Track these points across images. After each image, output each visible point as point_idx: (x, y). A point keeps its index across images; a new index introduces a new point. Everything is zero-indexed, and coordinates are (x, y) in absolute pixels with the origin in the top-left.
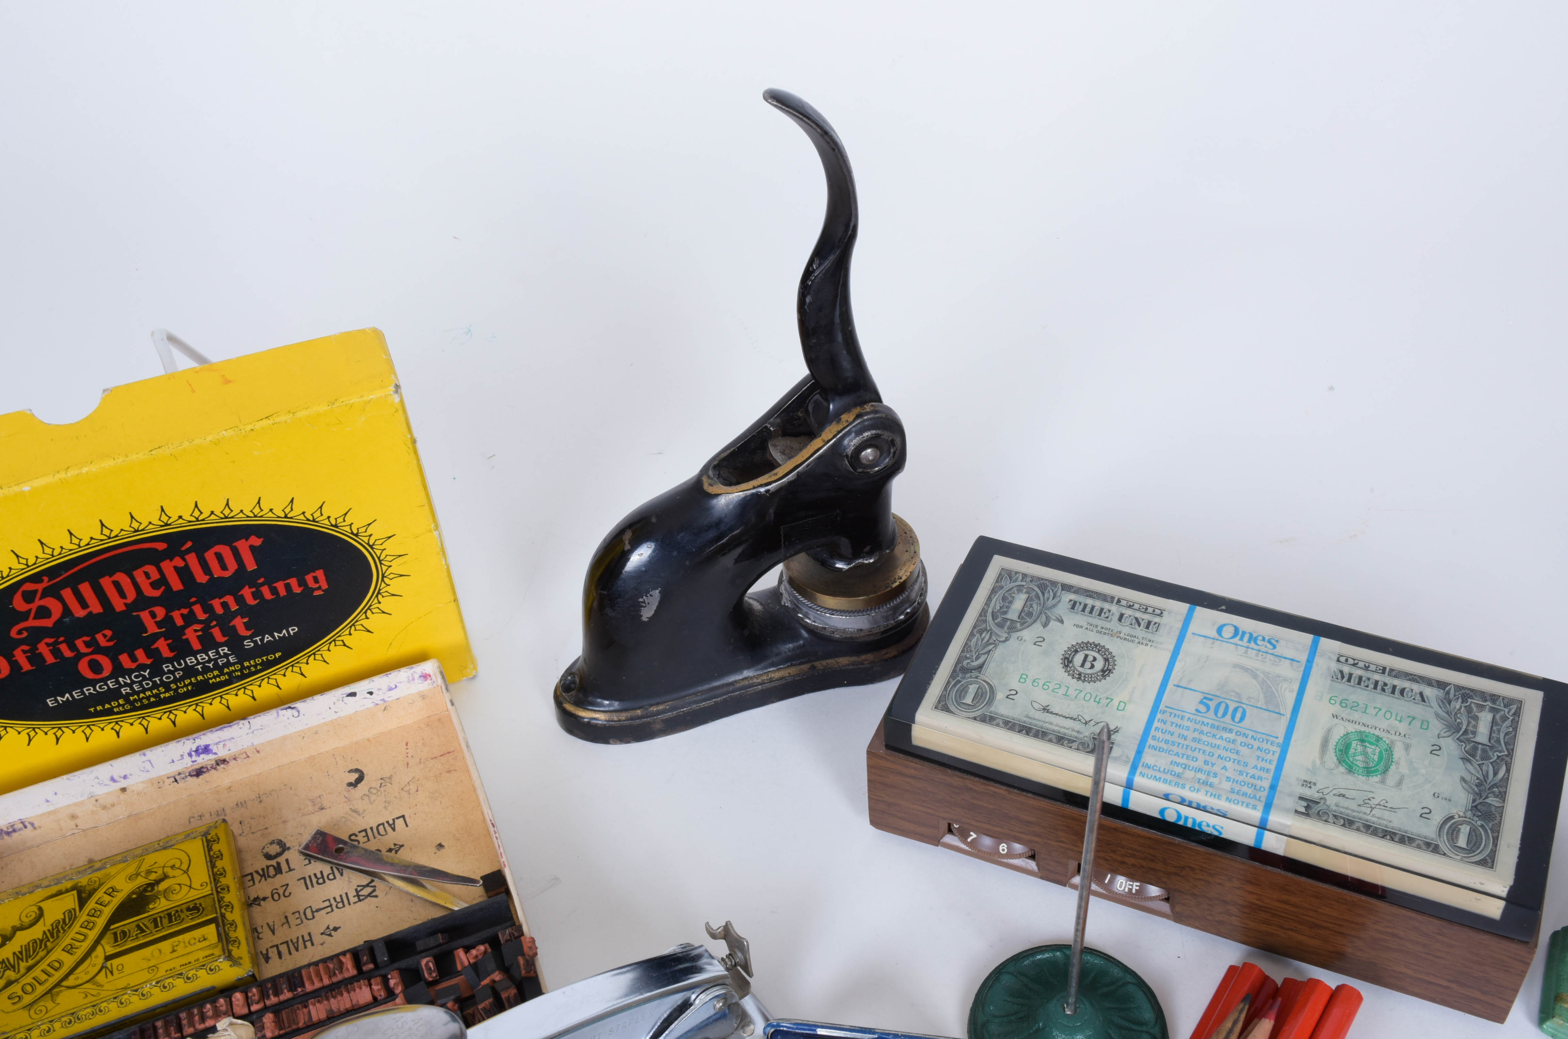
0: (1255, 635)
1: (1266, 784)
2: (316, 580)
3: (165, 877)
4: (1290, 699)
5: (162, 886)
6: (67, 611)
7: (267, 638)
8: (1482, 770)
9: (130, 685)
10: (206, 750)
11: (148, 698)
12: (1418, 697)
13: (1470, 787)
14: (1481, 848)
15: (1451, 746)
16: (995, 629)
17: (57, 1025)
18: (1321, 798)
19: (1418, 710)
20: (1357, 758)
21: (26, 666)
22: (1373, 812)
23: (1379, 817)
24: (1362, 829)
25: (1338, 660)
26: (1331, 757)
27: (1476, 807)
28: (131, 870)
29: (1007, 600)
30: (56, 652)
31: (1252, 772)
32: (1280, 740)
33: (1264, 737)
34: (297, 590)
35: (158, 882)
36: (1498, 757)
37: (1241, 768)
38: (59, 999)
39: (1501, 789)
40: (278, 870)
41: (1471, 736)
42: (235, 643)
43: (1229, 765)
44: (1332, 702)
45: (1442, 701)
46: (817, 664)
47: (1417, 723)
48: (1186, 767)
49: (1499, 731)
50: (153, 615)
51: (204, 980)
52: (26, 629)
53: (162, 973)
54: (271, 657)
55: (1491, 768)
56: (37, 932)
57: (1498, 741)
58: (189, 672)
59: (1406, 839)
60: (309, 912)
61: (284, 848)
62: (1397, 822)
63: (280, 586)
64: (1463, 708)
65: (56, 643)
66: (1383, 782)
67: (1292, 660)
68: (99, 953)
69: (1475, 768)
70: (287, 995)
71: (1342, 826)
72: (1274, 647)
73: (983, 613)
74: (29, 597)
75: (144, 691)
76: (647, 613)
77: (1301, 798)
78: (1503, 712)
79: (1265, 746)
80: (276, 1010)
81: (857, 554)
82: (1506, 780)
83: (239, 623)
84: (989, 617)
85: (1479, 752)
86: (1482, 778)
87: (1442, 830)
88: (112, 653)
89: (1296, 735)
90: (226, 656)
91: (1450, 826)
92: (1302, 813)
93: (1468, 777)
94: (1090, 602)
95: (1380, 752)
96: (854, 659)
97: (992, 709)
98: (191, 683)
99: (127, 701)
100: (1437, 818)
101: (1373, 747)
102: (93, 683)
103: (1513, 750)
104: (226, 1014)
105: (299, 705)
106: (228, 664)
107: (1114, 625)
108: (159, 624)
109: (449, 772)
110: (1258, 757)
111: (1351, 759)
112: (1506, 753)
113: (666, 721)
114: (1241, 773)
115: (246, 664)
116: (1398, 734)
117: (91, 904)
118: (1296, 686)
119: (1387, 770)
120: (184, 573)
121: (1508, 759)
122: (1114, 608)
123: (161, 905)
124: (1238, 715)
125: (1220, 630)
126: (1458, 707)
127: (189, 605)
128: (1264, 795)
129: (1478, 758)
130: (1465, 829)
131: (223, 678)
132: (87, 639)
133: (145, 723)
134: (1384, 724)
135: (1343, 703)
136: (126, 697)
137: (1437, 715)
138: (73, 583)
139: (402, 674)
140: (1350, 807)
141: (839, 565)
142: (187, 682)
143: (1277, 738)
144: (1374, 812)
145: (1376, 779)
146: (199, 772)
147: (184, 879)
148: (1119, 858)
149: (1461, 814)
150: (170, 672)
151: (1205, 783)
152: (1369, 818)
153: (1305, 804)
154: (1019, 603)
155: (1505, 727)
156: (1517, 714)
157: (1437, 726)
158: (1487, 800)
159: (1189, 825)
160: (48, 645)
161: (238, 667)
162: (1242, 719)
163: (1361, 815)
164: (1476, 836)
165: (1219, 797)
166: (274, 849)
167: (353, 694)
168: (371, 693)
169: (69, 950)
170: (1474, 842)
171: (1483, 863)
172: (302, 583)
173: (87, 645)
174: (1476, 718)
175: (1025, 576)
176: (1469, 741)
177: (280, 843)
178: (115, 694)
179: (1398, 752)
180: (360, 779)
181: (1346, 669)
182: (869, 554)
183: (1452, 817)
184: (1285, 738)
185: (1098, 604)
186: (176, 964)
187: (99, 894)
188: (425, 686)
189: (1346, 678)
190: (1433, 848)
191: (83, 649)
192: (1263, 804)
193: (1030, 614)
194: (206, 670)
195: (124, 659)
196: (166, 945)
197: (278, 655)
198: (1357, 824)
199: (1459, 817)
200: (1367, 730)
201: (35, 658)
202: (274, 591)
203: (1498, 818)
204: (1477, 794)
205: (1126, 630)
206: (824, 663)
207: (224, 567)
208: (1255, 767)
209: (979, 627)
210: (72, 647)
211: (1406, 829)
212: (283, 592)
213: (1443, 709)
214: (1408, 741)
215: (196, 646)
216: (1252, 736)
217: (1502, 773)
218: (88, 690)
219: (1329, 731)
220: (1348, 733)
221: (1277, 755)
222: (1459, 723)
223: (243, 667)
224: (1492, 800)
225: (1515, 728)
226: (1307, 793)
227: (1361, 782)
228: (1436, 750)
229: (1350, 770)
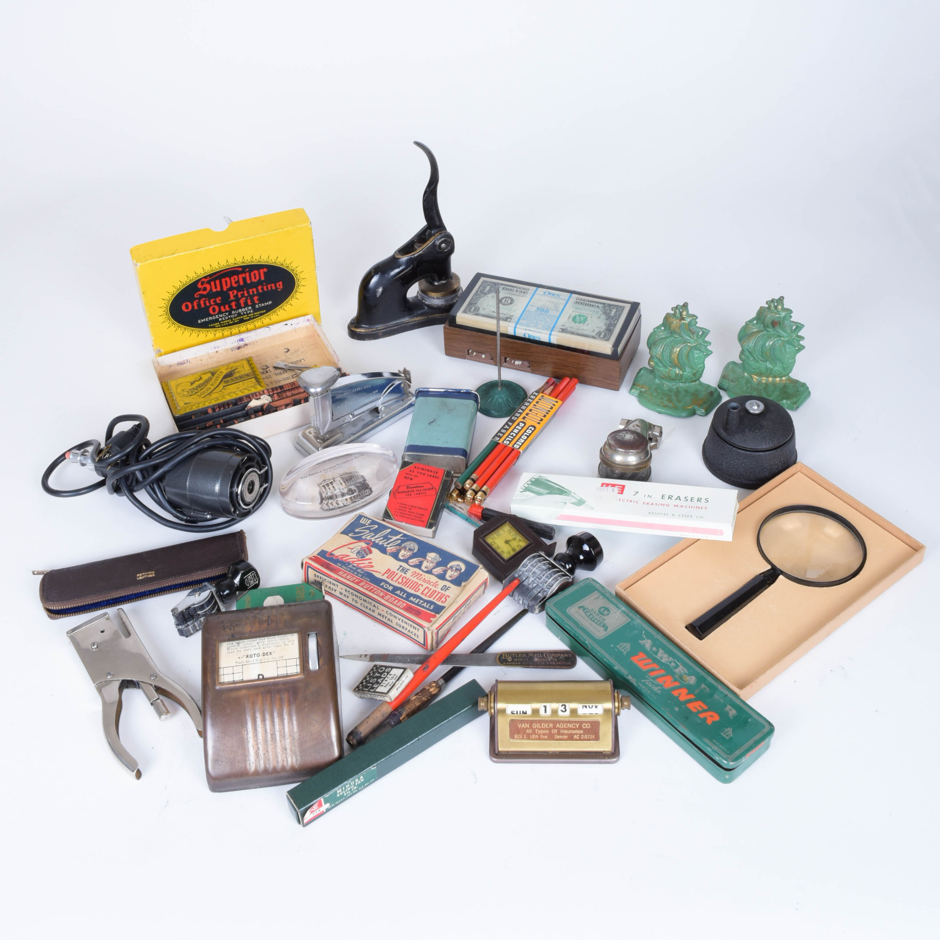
0: (554, 294)
1: (552, 326)
2: (279, 285)
3: (237, 369)
4: (562, 307)
5: (236, 371)
6: (211, 290)
7: (263, 305)
8: (610, 321)
9: (221, 318)
10: (242, 340)
11: (226, 323)
12: (597, 306)
13: (607, 325)
14: (607, 337)
15: (603, 317)
16: (480, 294)
17: (213, 401)
18: (567, 329)
19: (596, 309)
20: (578, 320)
21: (196, 308)
24: (576, 334)
25: (577, 299)
26: (571, 320)
28: (226, 367)
29: (485, 288)
30: (205, 304)
31: (548, 323)
33: (553, 316)
34: (274, 288)
35: (235, 370)
36: (616, 319)
37: (546, 322)
38: (212, 395)
39: (615, 325)
40: (267, 372)
42: (253, 306)
43: (543, 322)
44: (573, 308)
45: (603, 307)
46: (429, 316)
47: (596, 312)
48: (531, 323)
49: (617, 313)
50: (233, 293)
51: (253, 390)
52: (199, 294)
53: (241, 388)
54: (262, 312)
55: (613, 321)
56: (201, 382)
57: (617, 315)
58: (239, 315)
59: (587, 336)
60: (278, 381)
61: (268, 367)
62: (585, 333)
63: (269, 286)
64: (609, 308)
65: (206, 300)
66: (583, 325)
67: (564, 299)
68: (221, 386)
70: (279, 391)
71: (571, 334)
72: (559, 296)
73: (477, 291)
74: (203, 283)
75: (225, 320)
76: (378, 294)
77: (561, 329)
78: (619, 309)
79: (553, 318)
80: (278, 394)
81: (440, 279)
82: (616, 323)
83: (256, 298)
84: (479, 292)
85: (611, 318)
86: (610, 323)
87: (597, 334)
88: (219, 305)
89: (562, 315)
90: (250, 310)
91: (599, 334)
92: (561, 332)
93: (606, 323)
94: (508, 287)
95: (584, 318)
96: (441, 315)
97: (479, 312)
98: (239, 319)
99: (220, 324)
100: (596, 332)
101: (582, 317)
102: (212, 316)
103: (620, 317)
104: (263, 395)
105: (270, 327)
106: (250, 313)
107: (515, 293)
108: (234, 297)
109: (316, 348)
110: (551, 320)
111: (576, 320)
113: (383, 333)
114: (545, 324)
115: (255, 314)
117: (216, 375)
118: (564, 305)
119: (585, 322)
120: (244, 279)
121: (618, 318)
122: (515, 289)
123: (237, 375)
125: (544, 293)
126: (607, 308)
127: (243, 291)
128: (551, 328)
130: (603, 334)
131: (248, 318)
132: (214, 299)
133: (223, 332)
134: (586, 312)
135: (576, 308)
136: (220, 322)
137: (601, 310)
138: (214, 280)
139: (301, 319)
140: (573, 330)
141: (436, 284)
142: (238, 318)
143: (557, 316)
144: (580, 331)
145: (581, 324)
146: (239, 348)
147: (243, 369)
148: (514, 353)
149: (603, 330)
150: (234, 314)
151: (536, 326)
152: (578, 332)
154: (488, 288)
155: (619, 312)
156: (623, 309)
157: (600, 312)
158: (610, 328)
159: (532, 338)
160: (203, 301)
161: (252, 314)
162: (548, 312)
165: (539, 329)
166: (265, 367)
167: (286, 325)
168: (292, 325)
169: (212, 385)
172: (275, 286)
173: (214, 302)
174: (612, 311)
175: (490, 282)
176: (608, 315)
177: (266, 366)
178: (217, 321)
179: (589, 318)
180: (288, 350)
181: (578, 301)
182: (445, 280)
183: (601, 331)
184: (559, 316)
185: (511, 288)
186: (245, 387)
187: (218, 373)
188: (308, 324)
189: (578, 303)
190: (594, 337)
191: (212, 303)
192: (550, 330)
193: (491, 291)
194: (244, 314)
195: (222, 307)
196: (241, 383)
197: (265, 311)
200: (581, 314)
201: (199, 305)
202: (267, 288)
203: (613, 331)
204: (608, 327)
205: (518, 294)
206: (431, 316)
207: (255, 278)
208: (550, 322)
209: (476, 294)
210: (209, 302)
211: (588, 334)
212: (270, 289)
213: (603, 309)
215: (243, 305)
216: (550, 316)
217: (615, 322)
218: (210, 318)
219: (571, 314)
220: (576, 315)
221: (556, 320)
222: (607, 312)
223: (254, 315)
224: (612, 328)
225: (622, 312)
226: (563, 327)
227: (577, 325)
228: (599, 318)
229: (575, 322)
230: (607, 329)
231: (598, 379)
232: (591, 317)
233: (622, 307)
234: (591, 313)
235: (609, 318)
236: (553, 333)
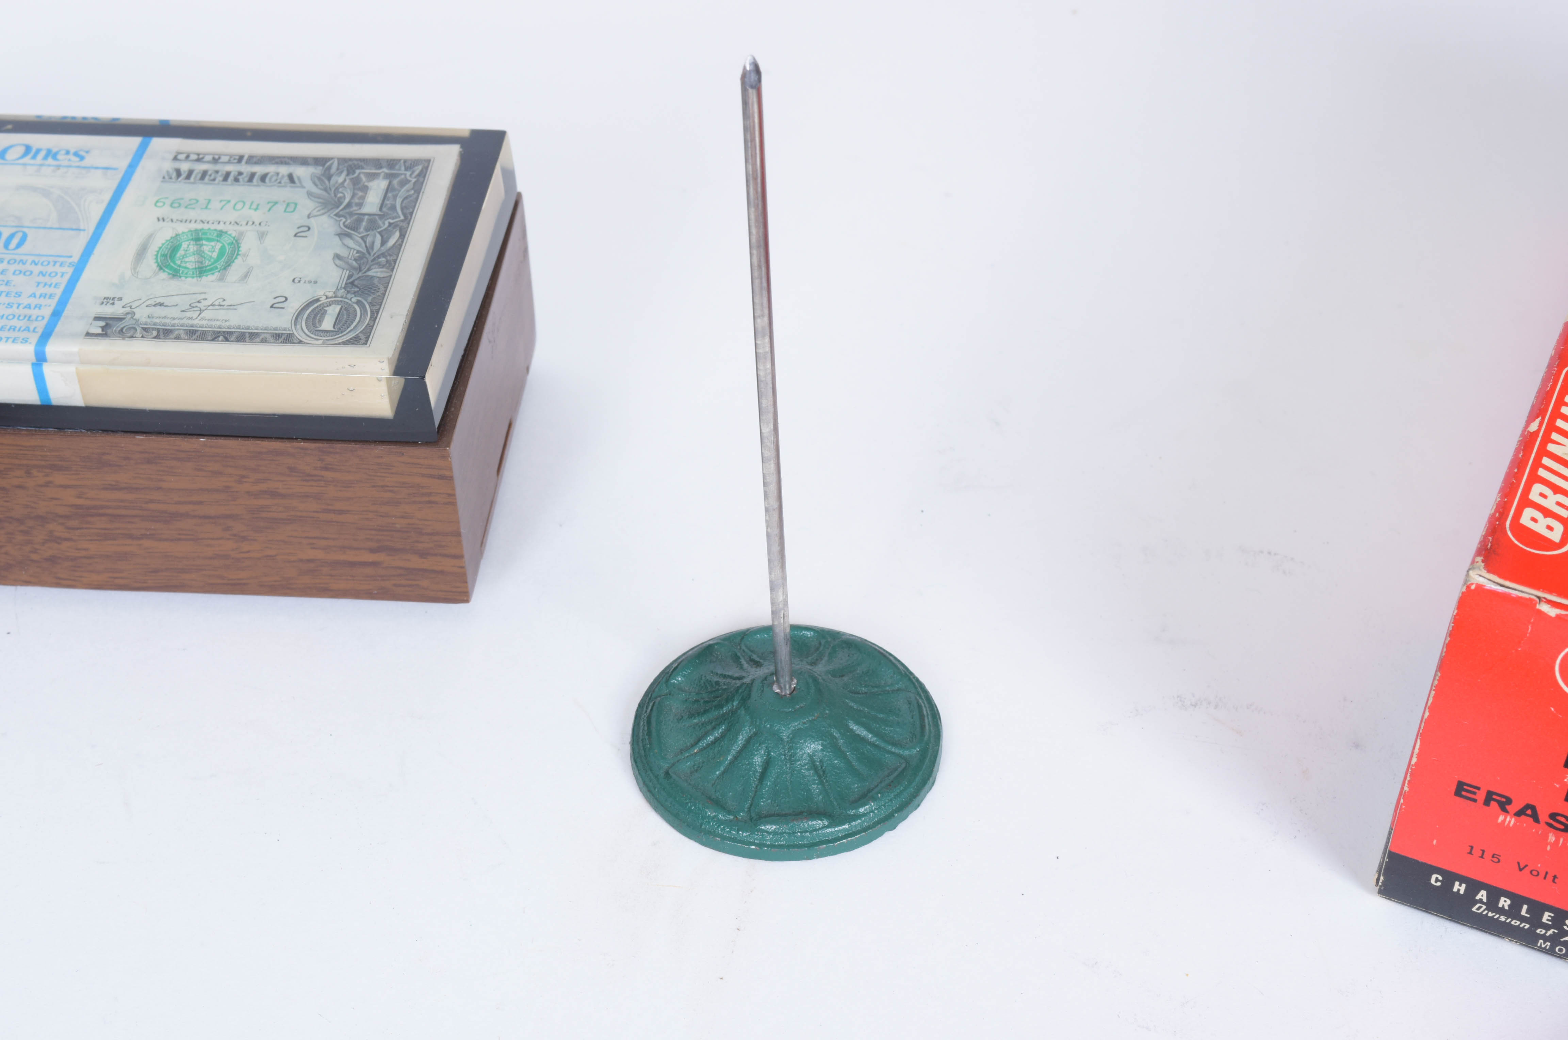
0: (54, 150)
1: (47, 312)
4: (96, 211)
8: (365, 242)
12: (286, 180)
13: (347, 263)
14: (352, 327)
15: (325, 224)
18: (128, 313)
19: (285, 193)
20: (187, 260)
22: (203, 315)
23: (211, 319)
24: (183, 336)
25: (175, 158)
26: (150, 263)
27: (352, 283)
31: (25, 301)
32: (76, 259)
33: (51, 259)
36: (390, 224)
37: (11, 300)
39: (390, 260)
41: (355, 208)
44: (159, 204)
45: (319, 179)
47: (281, 208)
49: (395, 197)
55: (378, 238)
57: (393, 208)
59: (247, 335)
62: (234, 320)
64: (348, 181)
66: (221, 279)
67: (107, 168)
69: (356, 242)
71: (155, 338)
72: (82, 158)
77: (97, 319)
78: (403, 176)
79: (50, 269)
82: (398, 247)
85: (364, 224)
86: (364, 250)
87: (300, 317)
89: (100, 251)
91: (313, 313)
92: (97, 335)
93: (344, 252)
95: (223, 248)
100: (295, 305)
101: (213, 244)
103: (411, 214)
110: (38, 284)
111: (178, 262)
112: (402, 218)
114: (10, 306)
116: (250, 223)
118: (107, 197)
119: (229, 265)
121: (404, 225)
124: (15, 242)
126: (340, 180)
128: (41, 326)
129: (362, 230)
130: (333, 311)
134: (232, 216)
135: (175, 204)
137: (310, 194)
140: (168, 316)
143: (71, 257)
144: (206, 314)
145: (210, 279)
149: (330, 294)
152: (196, 322)
153: (103, 323)
155: (404, 191)
156: (423, 174)
157: (307, 205)
158: (369, 273)
162: (19, 245)
163: (185, 321)
164: (348, 315)
170: (343, 321)
171: (355, 341)
174: (365, 189)
176: (351, 214)
179: (249, 243)
181: (185, 167)
183: (318, 300)
184: (82, 255)
189: (184, 175)
190: (284, 338)
192: (39, 334)
198: (176, 333)
199: (327, 298)
200: (206, 226)
203: (382, 288)
204: (354, 268)
208: (34, 295)
211: (248, 324)
213: (320, 186)
214: (263, 228)
216: (33, 262)
219: (150, 237)
220: (177, 235)
221: (67, 277)
222: (340, 198)
224: (376, 272)
225: (418, 188)
226: (108, 310)
227: (189, 285)
228: (303, 231)
229: (175, 274)
230: (350, 285)
231: (350, 556)
232: (262, 236)
233: (415, 162)
234: (257, 216)
235: (355, 228)
236: (52, 349)
